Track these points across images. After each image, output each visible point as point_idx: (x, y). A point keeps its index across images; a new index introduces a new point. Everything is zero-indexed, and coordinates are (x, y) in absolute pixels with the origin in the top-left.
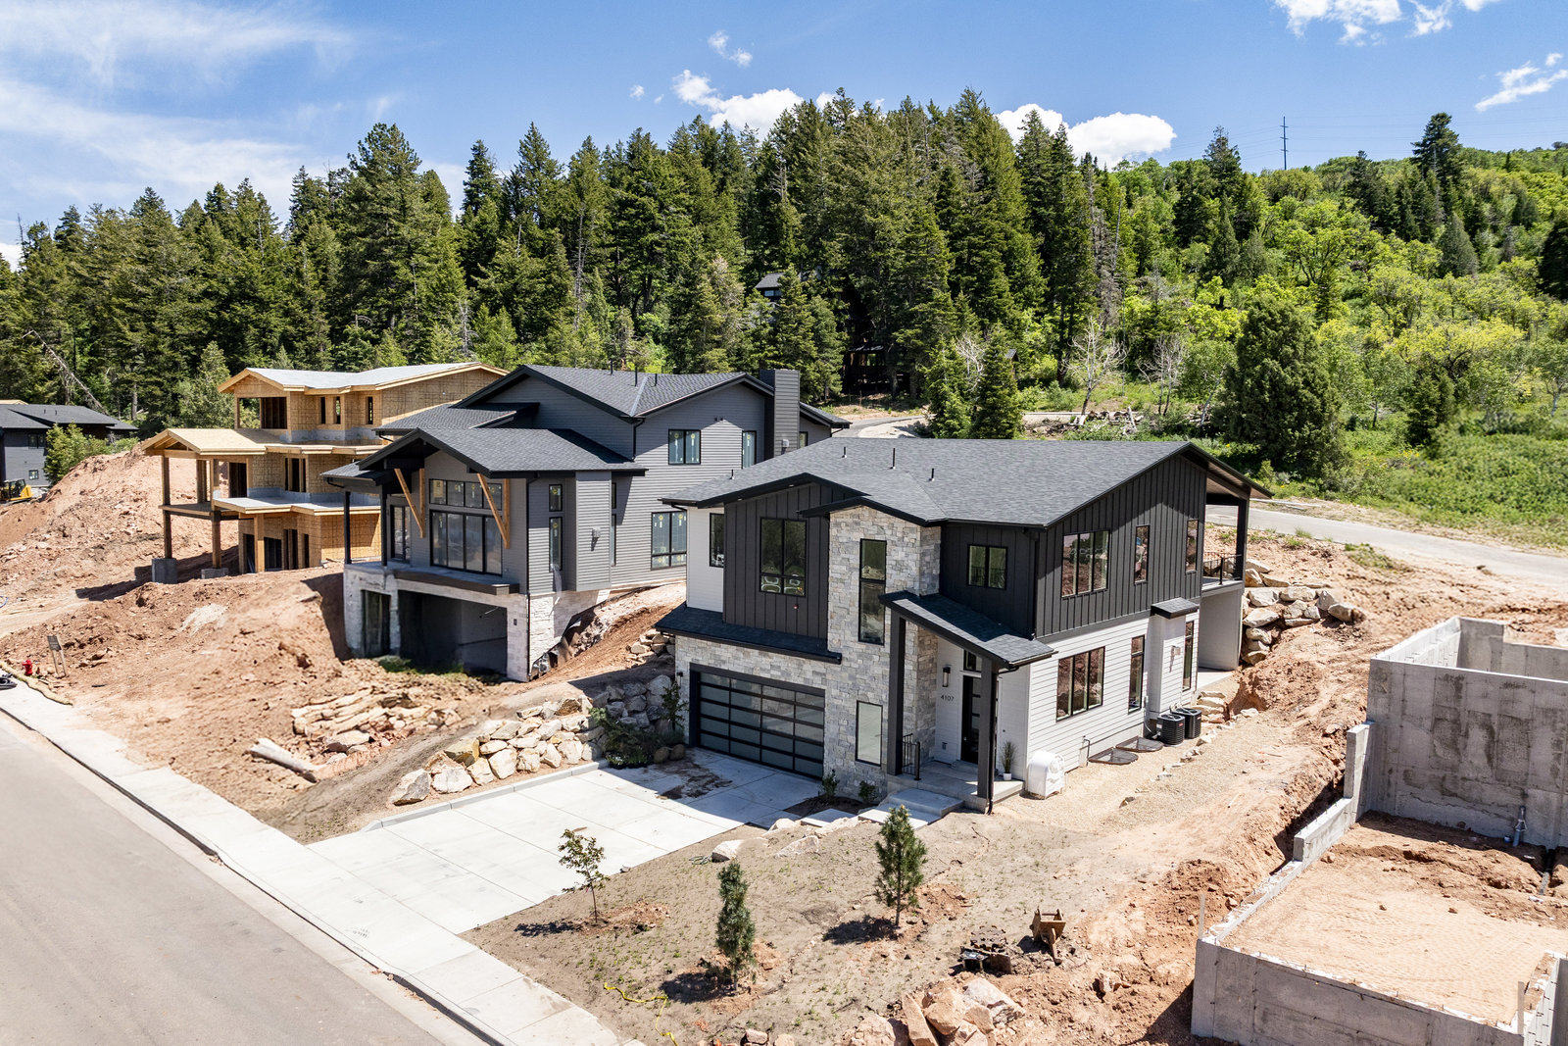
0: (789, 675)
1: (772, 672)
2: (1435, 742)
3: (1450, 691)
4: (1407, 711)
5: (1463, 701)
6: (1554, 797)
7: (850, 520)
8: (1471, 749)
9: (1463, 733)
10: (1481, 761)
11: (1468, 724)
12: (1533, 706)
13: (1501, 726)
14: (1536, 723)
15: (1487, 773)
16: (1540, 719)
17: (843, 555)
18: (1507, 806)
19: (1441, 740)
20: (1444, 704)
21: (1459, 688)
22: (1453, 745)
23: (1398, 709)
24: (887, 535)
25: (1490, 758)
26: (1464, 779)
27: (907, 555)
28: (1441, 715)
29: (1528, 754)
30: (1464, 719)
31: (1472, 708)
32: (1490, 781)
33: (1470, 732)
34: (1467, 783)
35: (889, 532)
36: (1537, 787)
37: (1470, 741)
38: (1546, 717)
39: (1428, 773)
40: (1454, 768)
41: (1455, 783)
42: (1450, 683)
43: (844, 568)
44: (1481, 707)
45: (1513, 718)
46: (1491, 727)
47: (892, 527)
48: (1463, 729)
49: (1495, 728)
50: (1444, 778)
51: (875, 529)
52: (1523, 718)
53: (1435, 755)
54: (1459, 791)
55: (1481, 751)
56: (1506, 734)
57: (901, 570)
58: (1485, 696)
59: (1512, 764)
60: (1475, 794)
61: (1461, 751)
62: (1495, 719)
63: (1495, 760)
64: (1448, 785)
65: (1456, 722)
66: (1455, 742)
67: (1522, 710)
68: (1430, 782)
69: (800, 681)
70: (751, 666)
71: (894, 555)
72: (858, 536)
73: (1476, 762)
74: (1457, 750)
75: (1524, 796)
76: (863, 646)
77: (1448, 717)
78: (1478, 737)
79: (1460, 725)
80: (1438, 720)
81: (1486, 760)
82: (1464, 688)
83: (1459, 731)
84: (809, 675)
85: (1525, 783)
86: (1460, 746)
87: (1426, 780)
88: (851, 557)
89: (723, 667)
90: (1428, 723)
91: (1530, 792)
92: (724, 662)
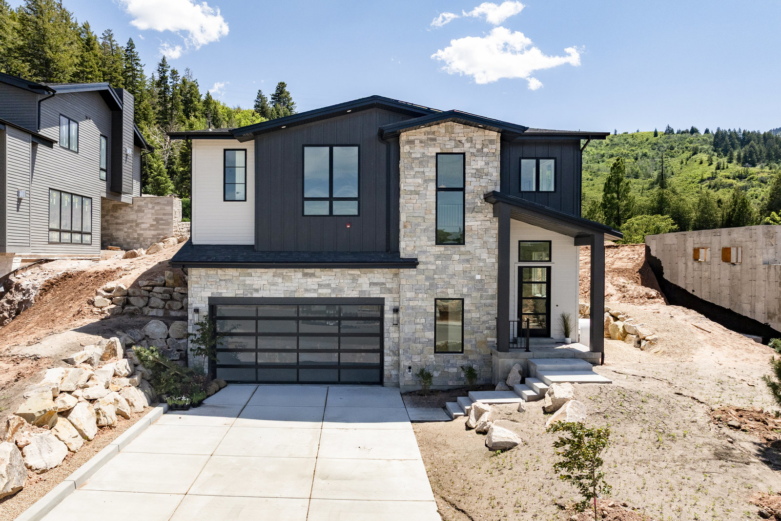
0: (341, 290)
1: (320, 291)
7: (424, 137)
17: (417, 169)
24: (466, 147)
27: (487, 164)
35: (467, 145)
43: (420, 181)
47: (470, 140)
51: (453, 143)
57: (481, 177)
69: (354, 294)
70: (293, 289)
71: (475, 164)
72: (433, 151)
76: (441, 248)
84: (366, 287)
88: (426, 170)
89: (255, 295)
92: (257, 290)
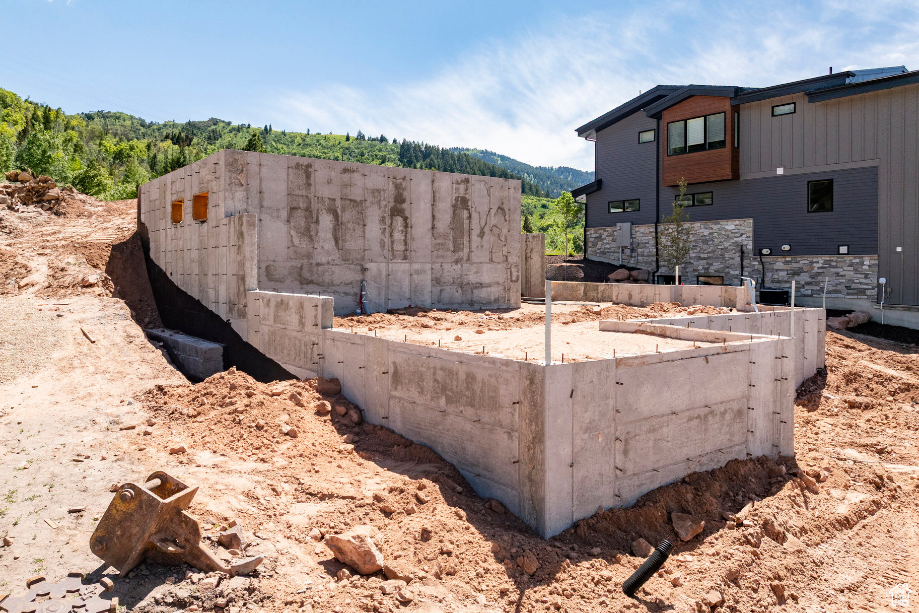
2: (292, 232)
3: (302, 180)
4: (265, 204)
5: (312, 188)
6: (383, 266)
8: (322, 235)
9: (314, 220)
10: (330, 245)
11: (318, 211)
12: (365, 189)
13: (344, 209)
14: (368, 203)
15: (336, 255)
16: (370, 199)
18: (351, 283)
19: (297, 229)
20: (297, 192)
21: (308, 176)
22: (308, 234)
23: (256, 201)
25: (336, 240)
26: (318, 264)
28: (295, 205)
29: (364, 232)
30: (315, 206)
31: (319, 194)
32: (338, 262)
33: (320, 218)
34: (321, 268)
36: (372, 261)
37: (321, 227)
38: (374, 196)
39: (289, 264)
40: (309, 256)
41: (310, 271)
42: (301, 172)
44: (326, 192)
45: (351, 200)
46: (336, 211)
48: (314, 215)
49: (339, 211)
50: (301, 268)
52: (358, 199)
53: (293, 245)
54: (314, 278)
55: (330, 235)
56: (346, 217)
58: (329, 182)
59: (352, 244)
60: (327, 278)
61: (314, 237)
62: (338, 203)
63: (340, 242)
64: (306, 274)
65: (308, 209)
66: (308, 229)
67: (356, 193)
68: (290, 273)
73: (326, 246)
74: (310, 237)
75: (364, 270)
77: (302, 206)
78: (326, 221)
79: (311, 212)
80: (293, 209)
81: (333, 243)
82: (312, 175)
83: (312, 218)
85: (363, 259)
86: (313, 233)
87: (286, 272)
90: (284, 214)
91: (368, 266)
